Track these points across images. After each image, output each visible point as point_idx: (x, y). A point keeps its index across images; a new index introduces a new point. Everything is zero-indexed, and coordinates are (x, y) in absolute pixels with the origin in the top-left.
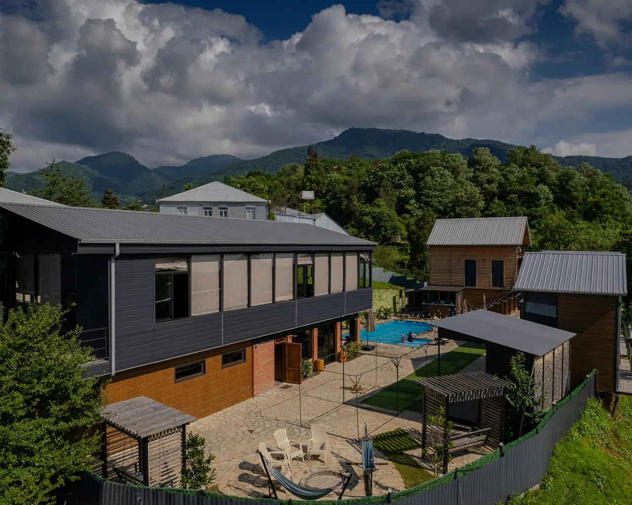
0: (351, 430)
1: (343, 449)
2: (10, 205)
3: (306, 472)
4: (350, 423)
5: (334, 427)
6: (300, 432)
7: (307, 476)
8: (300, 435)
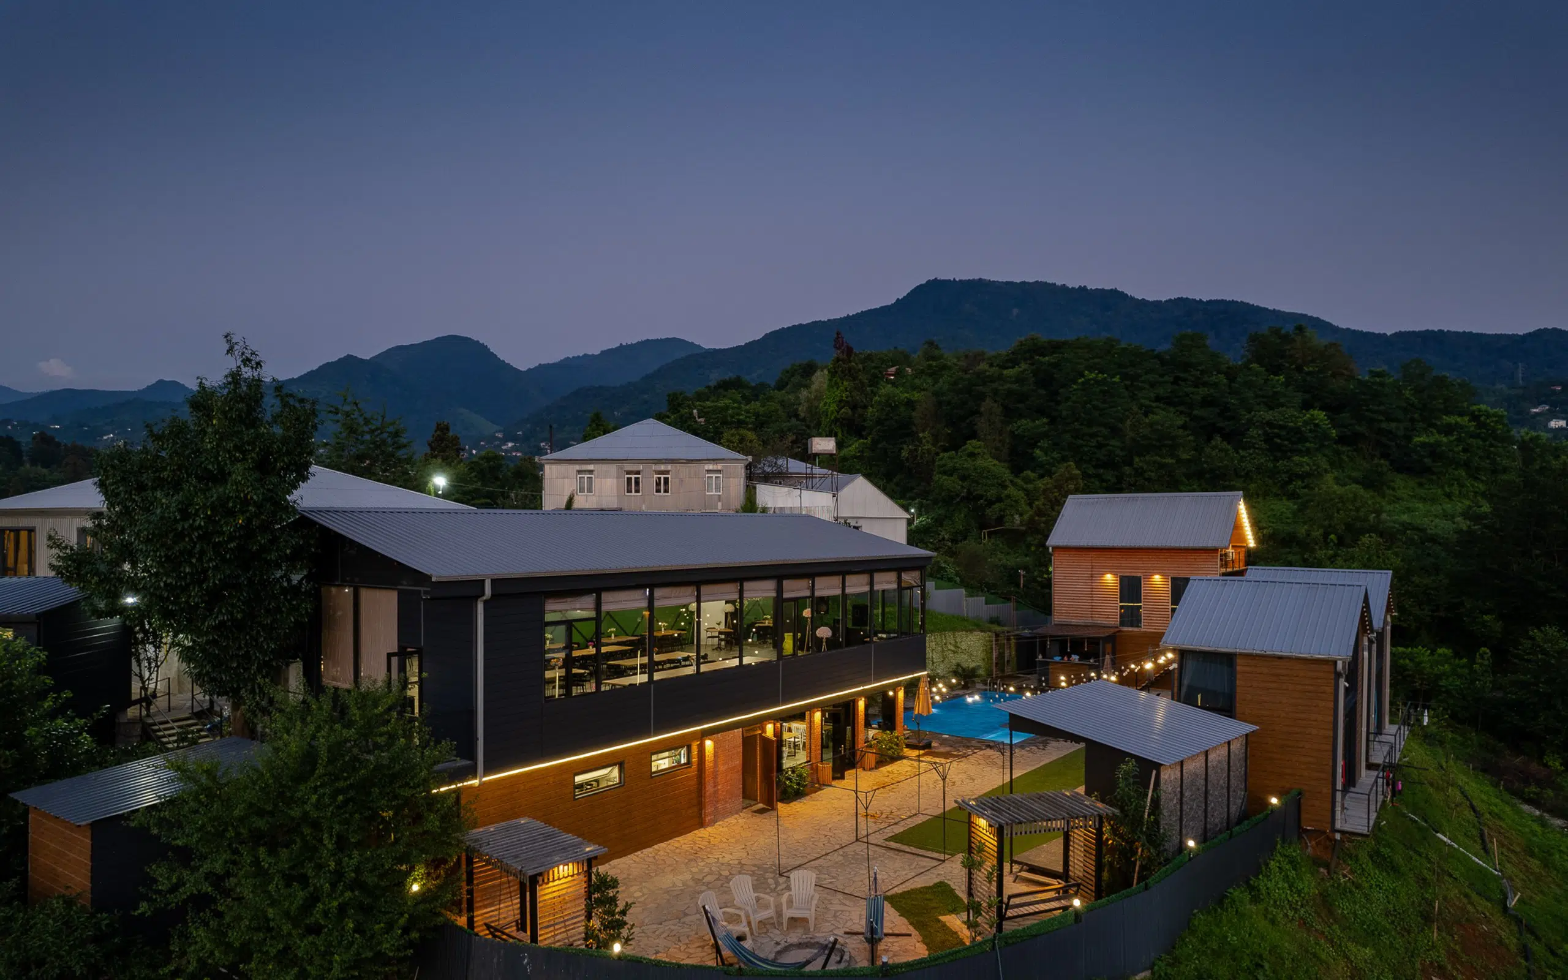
0: (860, 883)
1: (842, 911)
2: (320, 511)
3: (778, 943)
4: (861, 872)
5: (833, 877)
6: (777, 884)
7: (779, 948)
8: (776, 888)
